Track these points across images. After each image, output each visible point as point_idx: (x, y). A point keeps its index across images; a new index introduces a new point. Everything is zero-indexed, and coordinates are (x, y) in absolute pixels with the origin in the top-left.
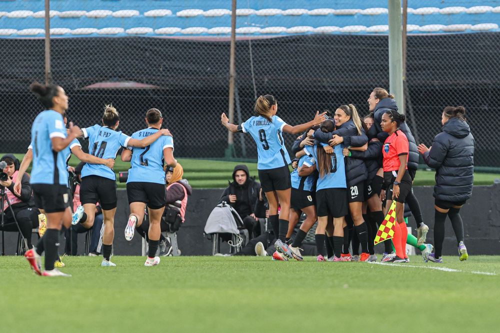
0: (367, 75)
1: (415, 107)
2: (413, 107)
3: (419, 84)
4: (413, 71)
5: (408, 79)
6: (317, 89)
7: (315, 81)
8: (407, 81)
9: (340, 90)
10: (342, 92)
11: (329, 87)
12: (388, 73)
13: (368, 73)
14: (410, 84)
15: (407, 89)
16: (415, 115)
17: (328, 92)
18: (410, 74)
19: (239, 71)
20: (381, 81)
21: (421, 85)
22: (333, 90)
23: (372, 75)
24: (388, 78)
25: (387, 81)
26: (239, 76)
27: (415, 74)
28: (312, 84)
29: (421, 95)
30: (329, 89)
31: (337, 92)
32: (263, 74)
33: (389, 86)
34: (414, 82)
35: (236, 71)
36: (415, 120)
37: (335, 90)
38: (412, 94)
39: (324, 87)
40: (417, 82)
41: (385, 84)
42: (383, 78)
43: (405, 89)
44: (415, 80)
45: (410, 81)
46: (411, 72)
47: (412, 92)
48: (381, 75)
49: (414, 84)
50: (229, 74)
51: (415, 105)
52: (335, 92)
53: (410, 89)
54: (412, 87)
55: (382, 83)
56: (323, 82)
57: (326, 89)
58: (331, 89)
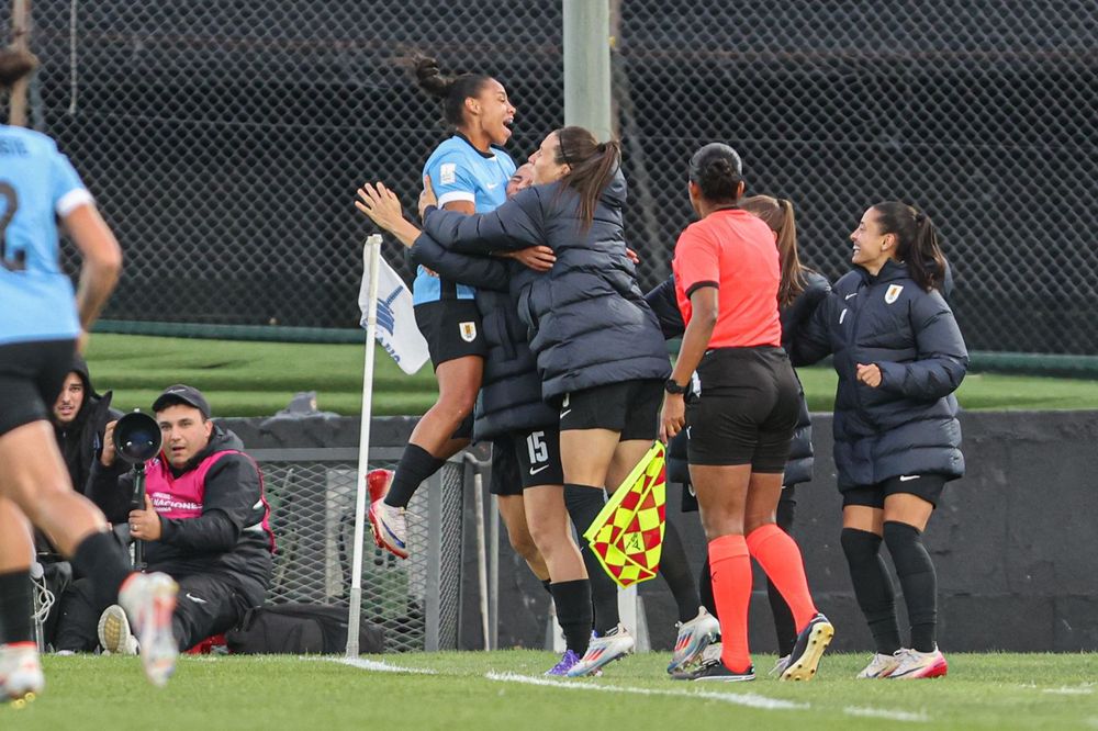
0: (487, 30)
1: (649, 140)
2: (642, 142)
3: (665, 63)
4: (644, 17)
5: (625, 42)
6: (313, 77)
7: (306, 51)
8: (625, 52)
9: (391, 80)
10: (399, 89)
11: (355, 70)
12: (559, 24)
13: (488, 22)
14: (633, 62)
15: (625, 79)
16: (649, 167)
17: (352, 87)
18: (635, 27)
19: (44, 16)
20: (532, 49)
21: (672, 63)
22: (368, 80)
23: (502, 30)
24: (558, 41)
25: (555, 50)
26: (43, 33)
27: (651, 28)
28: (298, 61)
29: (673, 99)
30: (353, 79)
31: (383, 89)
32: (128, 27)
33: (561, 68)
34: (648, 53)
35: (36, 16)
36: (650, 185)
37: (376, 80)
38: (641, 97)
39: (337, 69)
40: (657, 55)
41: (547, 59)
42: (541, 41)
43: (615, 80)
44: (650, 46)
45: (632, 52)
46: (636, 19)
47: (641, 88)
48: (534, 31)
49: (649, 62)
50: (10, 24)
51: (650, 133)
52: (375, 88)
53: (633, 80)
54: (641, 70)
55: (539, 58)
56: (335, 53)
57: (344, 77)
58: (360, 77)
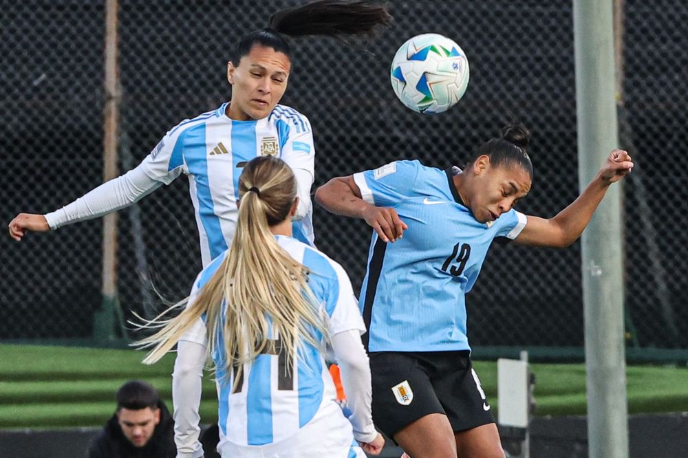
0: (510, 89)
1: (651, 181)
2: (645, 182)
3: (662, 114)
4: (644, 76)
5: (628, 98)
6: (361, 131)
7: (355, 109)
8: (628, 105)
9: (429, 133)
10: (435, 140)
11: (397, 124)
12: (572, 83)
13: (511, 82)
14: (635, 113)
15: (629, 129)
16: (650, 203)
17: (396, 139)
18: (636, 84)
19: (131, 83)
20: (549, 104)
21: (669, 114)
22: (409, 133)
23: (523, 88)
24: (571, 98)
25: (569, 105)
26: (131, 98)
27: (650, 84)
28: (348, 117)
29: (670, 145)
30: (396, 132)
31: (422, 140)
32: (203, 91)
33: (574, 120)
34: (648, 107)
35: (124, 83)
36: (651, 218)
37: (415, 132)
38: (643, 144)
39: (382, 124)
40: (656, 107)
41: (562, 113)
42: (556, 97)
43: (621, 129)
44: (649, 100)
45: (635, 106)
46: (637, 77)
47: (643, 136)
48: (550, 89)
49: (648, 114)
50: (103, 90)
51: (651, 174)
52: (416, 140)
53: (635, 129)
54: (642, 121)
55: (555, 112)
56: (380, 110)
57: (389, 131)
58: (402, 131)
